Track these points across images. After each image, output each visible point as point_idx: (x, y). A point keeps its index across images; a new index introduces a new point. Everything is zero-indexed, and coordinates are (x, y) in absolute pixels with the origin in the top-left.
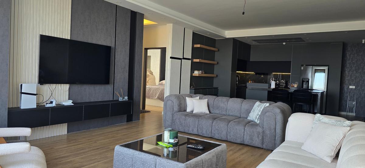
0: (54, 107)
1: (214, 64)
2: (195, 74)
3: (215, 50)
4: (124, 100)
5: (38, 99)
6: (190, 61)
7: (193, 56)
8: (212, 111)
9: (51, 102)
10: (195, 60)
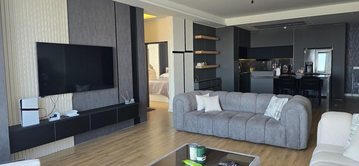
0: (59, 120)
1: (215, 54)
2: (198, 66)
3: (216, 40)
4: (131, 102)
5: (40, 114)
6: (192, 53)
7: (195, 48)
8: (224, 108)
9: (54, 115)
10: (197, 52)
